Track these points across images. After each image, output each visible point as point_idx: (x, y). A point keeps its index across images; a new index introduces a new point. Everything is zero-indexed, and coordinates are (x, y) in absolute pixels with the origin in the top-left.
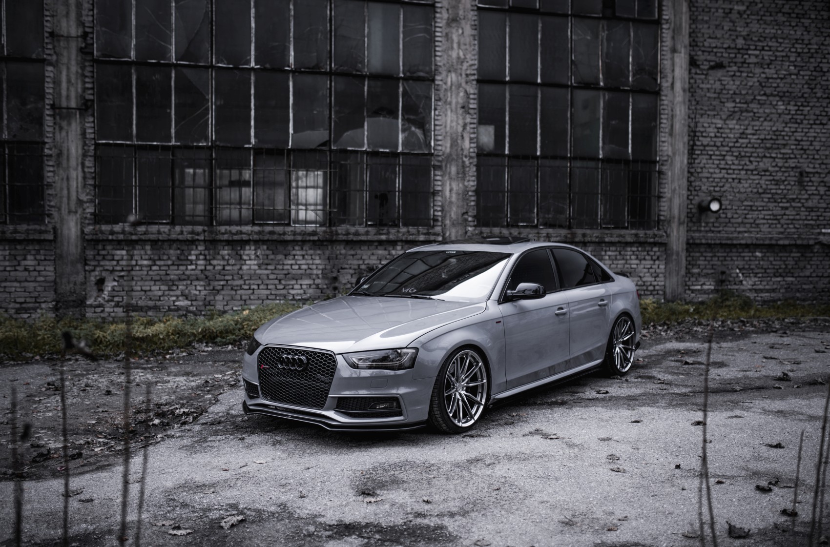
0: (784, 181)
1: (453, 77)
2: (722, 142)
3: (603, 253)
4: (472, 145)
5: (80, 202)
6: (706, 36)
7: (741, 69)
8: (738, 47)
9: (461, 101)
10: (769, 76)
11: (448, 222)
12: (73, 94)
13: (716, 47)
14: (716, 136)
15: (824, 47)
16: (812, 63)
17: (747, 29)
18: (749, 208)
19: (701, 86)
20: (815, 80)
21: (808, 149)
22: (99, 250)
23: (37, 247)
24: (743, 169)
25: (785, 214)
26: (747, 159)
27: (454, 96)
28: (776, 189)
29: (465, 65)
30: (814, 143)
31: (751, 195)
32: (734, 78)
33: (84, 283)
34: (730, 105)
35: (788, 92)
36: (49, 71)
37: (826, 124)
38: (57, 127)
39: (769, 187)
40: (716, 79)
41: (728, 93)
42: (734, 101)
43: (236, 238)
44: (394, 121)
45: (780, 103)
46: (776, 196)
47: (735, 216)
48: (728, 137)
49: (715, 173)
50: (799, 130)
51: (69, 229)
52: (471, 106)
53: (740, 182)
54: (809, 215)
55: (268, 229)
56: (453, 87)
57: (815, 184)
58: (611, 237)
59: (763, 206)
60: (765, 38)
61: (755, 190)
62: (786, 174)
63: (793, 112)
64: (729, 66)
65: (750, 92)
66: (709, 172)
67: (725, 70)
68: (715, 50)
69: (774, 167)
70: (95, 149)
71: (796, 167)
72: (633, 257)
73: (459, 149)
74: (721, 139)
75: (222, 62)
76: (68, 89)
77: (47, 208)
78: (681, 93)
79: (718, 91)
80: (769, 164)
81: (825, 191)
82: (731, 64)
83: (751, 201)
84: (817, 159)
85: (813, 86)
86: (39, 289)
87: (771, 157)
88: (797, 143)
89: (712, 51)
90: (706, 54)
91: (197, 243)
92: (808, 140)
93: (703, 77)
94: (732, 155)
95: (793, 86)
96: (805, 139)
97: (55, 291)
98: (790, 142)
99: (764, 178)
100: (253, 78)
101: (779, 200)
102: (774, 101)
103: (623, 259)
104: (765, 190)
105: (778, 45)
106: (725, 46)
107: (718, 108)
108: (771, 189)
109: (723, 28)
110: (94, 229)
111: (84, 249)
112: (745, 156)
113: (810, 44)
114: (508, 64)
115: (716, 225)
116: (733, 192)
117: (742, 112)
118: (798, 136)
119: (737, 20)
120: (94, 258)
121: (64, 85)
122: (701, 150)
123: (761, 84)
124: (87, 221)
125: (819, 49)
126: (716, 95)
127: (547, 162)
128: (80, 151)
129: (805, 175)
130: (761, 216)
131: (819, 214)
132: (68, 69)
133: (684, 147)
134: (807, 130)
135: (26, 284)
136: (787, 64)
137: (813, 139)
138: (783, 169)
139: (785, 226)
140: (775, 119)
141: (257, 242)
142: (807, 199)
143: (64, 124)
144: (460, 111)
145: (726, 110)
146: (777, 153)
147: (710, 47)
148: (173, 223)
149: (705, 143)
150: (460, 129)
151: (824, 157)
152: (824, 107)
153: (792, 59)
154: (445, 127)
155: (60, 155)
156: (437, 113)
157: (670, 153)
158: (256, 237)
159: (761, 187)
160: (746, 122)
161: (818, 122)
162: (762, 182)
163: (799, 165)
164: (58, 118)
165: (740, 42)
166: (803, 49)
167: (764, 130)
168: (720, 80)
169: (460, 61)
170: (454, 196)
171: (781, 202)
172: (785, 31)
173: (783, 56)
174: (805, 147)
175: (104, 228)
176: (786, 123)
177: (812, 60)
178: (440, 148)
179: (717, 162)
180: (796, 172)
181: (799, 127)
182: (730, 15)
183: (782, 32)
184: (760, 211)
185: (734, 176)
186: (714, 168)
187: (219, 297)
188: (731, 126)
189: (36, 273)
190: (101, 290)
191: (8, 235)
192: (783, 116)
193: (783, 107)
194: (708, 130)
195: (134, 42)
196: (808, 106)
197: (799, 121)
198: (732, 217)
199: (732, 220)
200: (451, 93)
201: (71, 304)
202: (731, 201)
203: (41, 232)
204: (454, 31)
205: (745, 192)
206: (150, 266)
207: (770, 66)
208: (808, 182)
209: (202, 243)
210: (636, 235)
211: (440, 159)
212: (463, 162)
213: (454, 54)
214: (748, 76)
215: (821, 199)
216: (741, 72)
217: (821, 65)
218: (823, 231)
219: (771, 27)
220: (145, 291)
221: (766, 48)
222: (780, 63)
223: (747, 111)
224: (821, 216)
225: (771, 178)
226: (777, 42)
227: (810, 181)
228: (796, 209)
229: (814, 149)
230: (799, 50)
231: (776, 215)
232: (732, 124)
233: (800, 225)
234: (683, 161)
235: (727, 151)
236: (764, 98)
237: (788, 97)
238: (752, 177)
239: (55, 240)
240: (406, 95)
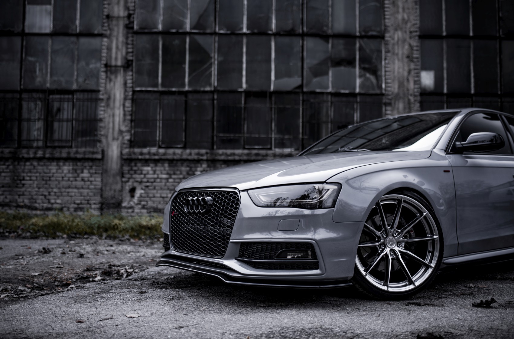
1: (399, 34)
4: (416, 86)
5: (121, 132)
9: (406, 52)
12: (119, 57)
22: (132, 167)
23: (91, 164)
27: (400, 49)
29: (409, 25)
33: (121, 191)
36: (105, 41)
38: (108, 80)
43: (230, 158)
44: (352, 70)
51: (113, 151)
52: (415, 56)
55: (254, 152)
56: (400, 42)
70: (133, 95)
73: (405, 90)
75: (222, 29)
76: (116, 53)
77: (99, 136)
86: (91, 194)
91: (202, 162)
97: (101, 196)
100: (245, 41)
110: (129, 152)
111: (122, 166)
114: (444, 23)
120: (129, 173)
121: (114, 50)
124: (125, 146)
128: (122, 96)
132: (117, 39)
135: (82, 190)
143: (113, 77)
144: (406, 60)
148: (184, 148)
150: (406, 74)
154: (394, 72)
155: (109, 99)
156: (387, 61)
158: (245, 158)
164: (109, 73)
169: (405, 21)
175: (137, 150)
178: (389, 89)
189: (89, 183)
190: (133, 196)
191: (72, 155)
195: (161, 18)
200: (398, 47)
201: (112, 205)
203: (93, 153)
206: (167, 179)
209: (205, 162)
211: (390, 97)
212: (409, 100)
213: (400, 17)
220: (163, 198)
239: (102, 159)
240: (361, 49)
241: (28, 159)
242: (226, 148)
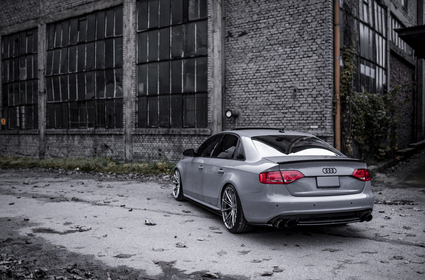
0: (283, 96)
1: (128, 65)
2: (246, 77)
3: (182, 140)
4: (134, 93)
5: (44, 122)
6: (236, 18)
7: (256, 33)
8: (254, 20)
9: (131, 74)
10: (272, 33)
11: (127, 126)
12: (43, 88)
13: (242, 24)
14: (242, 74)
15: (308, 7)
16: (300, 19)
17: (259, 8)
18: (262, 114)
19: (235, 47)
20: (303, 29)
21: (299, 74)
22: (47, 137)
23: (36, 136)
24: (258, 91)
25: (285, 117)
26: (260, 85)
28: (279, 102)
29: (132, 58)
30: (303, 70)
31: (263, 106)
32: (252, 39)
33: (45, 147)
34: (250, 55)
35: (285, 40)
36: (39, 81)
37: (311, 56)
38: (40, 99)
39: (274, 100)
40: (242, 41)
41: (249, 48)
42: (252, 52)
43: (72, 133)
44: (113, 85)
45: (280, 48)
46: (279, 106)
47: (254, 119)
48: (249, 74)
49: (242, 95)
50: (292, 63)
51: (42, 130)
52: (134, 76)
53: (256, 99)
54: (301, 117)
55: (81, 130)
56: (129, 69)
57: (305, 96)
58: (184, 132)
59: (271, 113)
60: (269, 11)
61: (266, 103)
62: (285, 92)
63: (289, 52)
64: (250, 33)
65: (261, 45)
66: (239, 95)
67: (247, 35)
68: (241, 25)
69: (277, 88)
70: (46, 105)
71: (291, 87)
72: (196, 142)
73: (130, 95)
74: (246, 75)
75: (70, 71)
77: (38, 124)
78: (218, 53)
79: (243, 48)
80: (274, 87)
81: (312, 101)
82: (251, 31)
83: (263, 110)
84: (306, 80)
85: (302, 33)
86: (37, 149)
87: (275, 82)
88: (291, 71)
89: (240, 26)
90: (237, 28)
92: (299, 69)
93: (235, 41)
94: (252, 84)
95: (288, 36)
96: (296, 68)
97: (40, 150)
98: (287, 71)
99: (271, 95)
100: (77, 76)
101: (281, 108)
102: (276, 47)
103: (191, 143)
104: (271, 102)
105: (278, 13)
106: (247, 21)
107: (243, 58)
108: (275, 102)
109: (245, 12)
110: (46, 131)
111: (44, 137)
112: (259, 83)
113: (299, 7)
115: (243, 124)
116: (253, 105)
117: (257, 58)
118: (292, 67)
119: (253, 5)
120: (46, 140)
121: (41, 85)
122: (235, 83)
123: (268, 39)
124: (45, 128)
125: (305, 8)
126: (242, 51)
127: (162, 97)
128: (44, 106)
129: (297, 90)
130: (269, 119)
131: (308, 116)
132: (42, 80)
133: (219, 83)
134: (298, 62)
135: (35, 147)
136: (284, 23)
137: (302, 67)
138: (283, 89)
139: (285, 124)
140: (277, 59)
141: (78, 134)
142: (299, 107)
143: (41, 97)
144: (131, 78)
145: (248, 58)
146: (279, 79)
147: (238, 24)
149: (237, 78)
150: (130, 86)
151: (311, 78)
152: (310, 46)
153: (287, 19)
154: (126, 86)
155: (40, 107)
156: (123, 80)
157: (212, 87)
158: (76, 133)
159: (269, 101)
160: (260, 63)
161: (306, 56)
162: (270, 98)
163: (293, 85)
165: (255, 17)
166: (293, 11)
167: (270, 66)
168: (244, 42)
170: (129, 115)
171: (282, 109)
172: (282, 4)
173: (281, 19)
174: (297, 73)
175: (48, 130)
176: (284, 60)
177: (300, 17)
178: (124, 95)
179: (243, 88)
180: (292, 90)
181: (293, 61)
182: (249, 3)
183: (280, 5)
184: (269, 115)
185: (253, 96)
186: (242, 92)
187: (69, 154)
188: (250, 67)
189: (36, 144)
191: (32, 132)
192: (282, 56)
193: (282, 50)
194: (238, 71)
195: (52, 69)
196: (299, 47)
197: (292, 57)
198: (253, 120)
199: (253, 122)
201: (42, 154)
202: (251, 110)
203: (37, 131)
204: (128, 45)
205: (260, 105)
206: (56, 143)
207: (273, 27)
208: (299, 95)
209: (65, 135)
210: (195, 131)
211: (125, 99)
212: (131, 100)
213: (128, 55)
214: (260, 36)
215: (310, 106)
216: (256, 34)
217: (306, 19)
218: (312, 127)
219: (273, 3)
220: (55, 151)
221: (270, 17)
222: (279, 24)
223: (260, 57)
224: (310, 117)
225: (275, 95)
226: (277, 11)
227: (302, 95)
228: (292, 113)
229: (304, 74)
230: (291, 13)
231: (279, 118)
232: (251, 65)
233: (295, 123)
234: (219, 90)
235: (249, 82)
236: (270, 47)
237: (285, 43)
238: (264, 95)
239: (39, 134)
240: (116, 74)
241: (22, 134)
242: (73, 128)
